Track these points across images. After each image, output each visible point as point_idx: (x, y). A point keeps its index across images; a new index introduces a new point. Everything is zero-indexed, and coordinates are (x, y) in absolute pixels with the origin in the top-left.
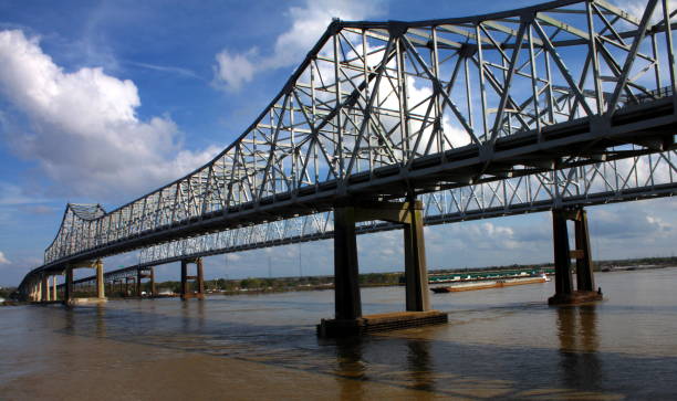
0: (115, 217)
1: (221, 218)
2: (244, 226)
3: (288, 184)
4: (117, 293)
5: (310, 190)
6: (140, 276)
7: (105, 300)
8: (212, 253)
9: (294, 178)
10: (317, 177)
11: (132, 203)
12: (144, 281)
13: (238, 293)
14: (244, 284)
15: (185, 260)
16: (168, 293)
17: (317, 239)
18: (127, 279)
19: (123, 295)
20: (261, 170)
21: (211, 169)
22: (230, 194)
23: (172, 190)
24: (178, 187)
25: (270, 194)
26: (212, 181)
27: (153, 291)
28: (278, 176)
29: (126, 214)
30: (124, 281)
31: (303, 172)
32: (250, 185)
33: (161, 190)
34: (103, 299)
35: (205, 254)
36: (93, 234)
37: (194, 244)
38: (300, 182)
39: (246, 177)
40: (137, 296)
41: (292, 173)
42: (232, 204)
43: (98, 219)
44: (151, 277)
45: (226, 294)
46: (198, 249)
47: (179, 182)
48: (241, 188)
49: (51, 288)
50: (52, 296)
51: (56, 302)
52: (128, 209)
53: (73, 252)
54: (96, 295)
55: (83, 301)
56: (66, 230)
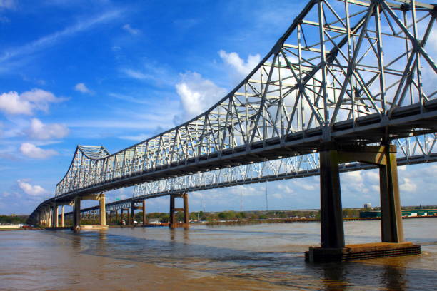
0: (120, 158)
1: (216, 159)
4: (115, 221)
6: (134, 208)
7: (107, 228)
8: (197, 188)
11: (135, 146)
12: (136, 212)
13: (218, 224)
14: (222, 216)
15: (174, 194)
16: (157, 222)
18: (122, 210)
19: (120, 224)
21: (207, 118)
23: (172, 134)
24: (177, 132)
27: (143, 220)
29: (129, 155)
30: (119, 212)
33: (161, 135)
34: (104, 227)
35: (192, 190)
36: (99, 172)
37: (180, 182)
40: (130, 224)
43: (104, 159)
44: (143, 208)
45: (207, 224)
46: (185, 186)
47: (177, 128)
49: (60, 216)
50: (60, 223)
51: (65, 228)
52: (131, 151)
53: (81, 186)
54: (99, 223)
55: (88, 228)
56: (75, 169)
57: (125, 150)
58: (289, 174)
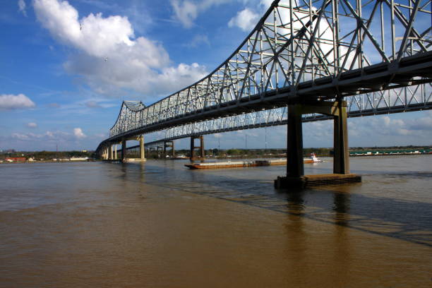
0: (151, 109)
1: (216, 110)
2: (230, 116)
3: (258, 89)
4: (152, 155)
5: (273, 93)
6: (166, 146)
7: (145, 160)
8: (210, 132)
9: (262, 85)
10: (277, 84)
11: (161, 101)
12: (168, 149)
13: (226, 158)
14: (230, 152)
15: (193, 136)
16: (182, 157)
17: (277, 125)
18: (158, 147)
19: (155, 157)
20: (242, 80)
21: (210, 80)
22: (221, 95)
23: (186, 92)
24: (189, 91)
25: (247, 95)
26: (210, 87)
27: (174, 155)
28: (252, 84)
29: (157, 107)
30: (156, 149)
31: (269, 81)
32: (234, 89)
33: (178, 93)
34: (143, 159)
35: (206, 133)
36: (138, 120)
37: (199, 127)
38: (266, 88)
39: (232, 85)
40: (163, 158)
41: (261, 82)
42: (222, 101)
43: (141, 111)
44: (172, 146)
45: (218, 158)
46: (202, 130)
47: (189, 87)
48: (228, 91)
49: (114, 152)
50: (114, 157)
51: (117, 160)
52: (159, 105)
53: (126, 130)
54: (139, 157)
55: (132, 160)
56: (122, 117)
57: (154, 104)
58: (275, 122)
